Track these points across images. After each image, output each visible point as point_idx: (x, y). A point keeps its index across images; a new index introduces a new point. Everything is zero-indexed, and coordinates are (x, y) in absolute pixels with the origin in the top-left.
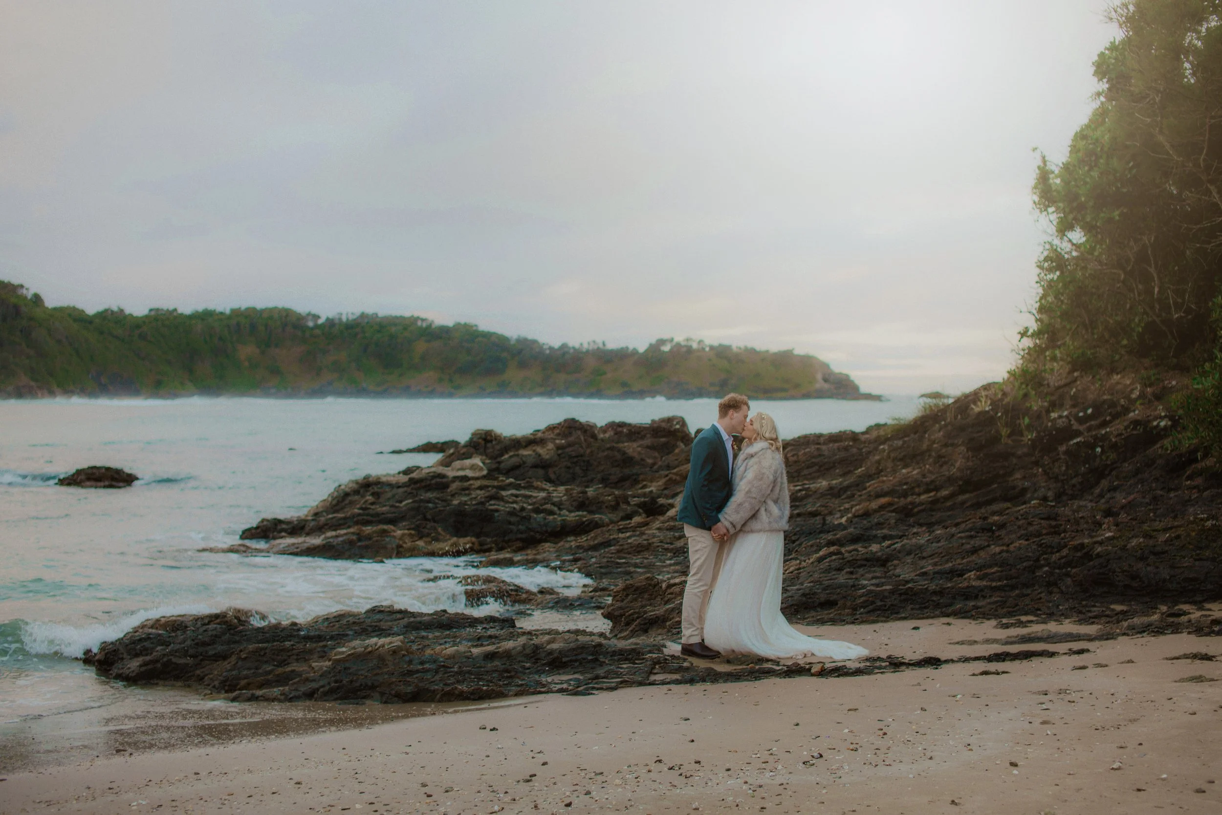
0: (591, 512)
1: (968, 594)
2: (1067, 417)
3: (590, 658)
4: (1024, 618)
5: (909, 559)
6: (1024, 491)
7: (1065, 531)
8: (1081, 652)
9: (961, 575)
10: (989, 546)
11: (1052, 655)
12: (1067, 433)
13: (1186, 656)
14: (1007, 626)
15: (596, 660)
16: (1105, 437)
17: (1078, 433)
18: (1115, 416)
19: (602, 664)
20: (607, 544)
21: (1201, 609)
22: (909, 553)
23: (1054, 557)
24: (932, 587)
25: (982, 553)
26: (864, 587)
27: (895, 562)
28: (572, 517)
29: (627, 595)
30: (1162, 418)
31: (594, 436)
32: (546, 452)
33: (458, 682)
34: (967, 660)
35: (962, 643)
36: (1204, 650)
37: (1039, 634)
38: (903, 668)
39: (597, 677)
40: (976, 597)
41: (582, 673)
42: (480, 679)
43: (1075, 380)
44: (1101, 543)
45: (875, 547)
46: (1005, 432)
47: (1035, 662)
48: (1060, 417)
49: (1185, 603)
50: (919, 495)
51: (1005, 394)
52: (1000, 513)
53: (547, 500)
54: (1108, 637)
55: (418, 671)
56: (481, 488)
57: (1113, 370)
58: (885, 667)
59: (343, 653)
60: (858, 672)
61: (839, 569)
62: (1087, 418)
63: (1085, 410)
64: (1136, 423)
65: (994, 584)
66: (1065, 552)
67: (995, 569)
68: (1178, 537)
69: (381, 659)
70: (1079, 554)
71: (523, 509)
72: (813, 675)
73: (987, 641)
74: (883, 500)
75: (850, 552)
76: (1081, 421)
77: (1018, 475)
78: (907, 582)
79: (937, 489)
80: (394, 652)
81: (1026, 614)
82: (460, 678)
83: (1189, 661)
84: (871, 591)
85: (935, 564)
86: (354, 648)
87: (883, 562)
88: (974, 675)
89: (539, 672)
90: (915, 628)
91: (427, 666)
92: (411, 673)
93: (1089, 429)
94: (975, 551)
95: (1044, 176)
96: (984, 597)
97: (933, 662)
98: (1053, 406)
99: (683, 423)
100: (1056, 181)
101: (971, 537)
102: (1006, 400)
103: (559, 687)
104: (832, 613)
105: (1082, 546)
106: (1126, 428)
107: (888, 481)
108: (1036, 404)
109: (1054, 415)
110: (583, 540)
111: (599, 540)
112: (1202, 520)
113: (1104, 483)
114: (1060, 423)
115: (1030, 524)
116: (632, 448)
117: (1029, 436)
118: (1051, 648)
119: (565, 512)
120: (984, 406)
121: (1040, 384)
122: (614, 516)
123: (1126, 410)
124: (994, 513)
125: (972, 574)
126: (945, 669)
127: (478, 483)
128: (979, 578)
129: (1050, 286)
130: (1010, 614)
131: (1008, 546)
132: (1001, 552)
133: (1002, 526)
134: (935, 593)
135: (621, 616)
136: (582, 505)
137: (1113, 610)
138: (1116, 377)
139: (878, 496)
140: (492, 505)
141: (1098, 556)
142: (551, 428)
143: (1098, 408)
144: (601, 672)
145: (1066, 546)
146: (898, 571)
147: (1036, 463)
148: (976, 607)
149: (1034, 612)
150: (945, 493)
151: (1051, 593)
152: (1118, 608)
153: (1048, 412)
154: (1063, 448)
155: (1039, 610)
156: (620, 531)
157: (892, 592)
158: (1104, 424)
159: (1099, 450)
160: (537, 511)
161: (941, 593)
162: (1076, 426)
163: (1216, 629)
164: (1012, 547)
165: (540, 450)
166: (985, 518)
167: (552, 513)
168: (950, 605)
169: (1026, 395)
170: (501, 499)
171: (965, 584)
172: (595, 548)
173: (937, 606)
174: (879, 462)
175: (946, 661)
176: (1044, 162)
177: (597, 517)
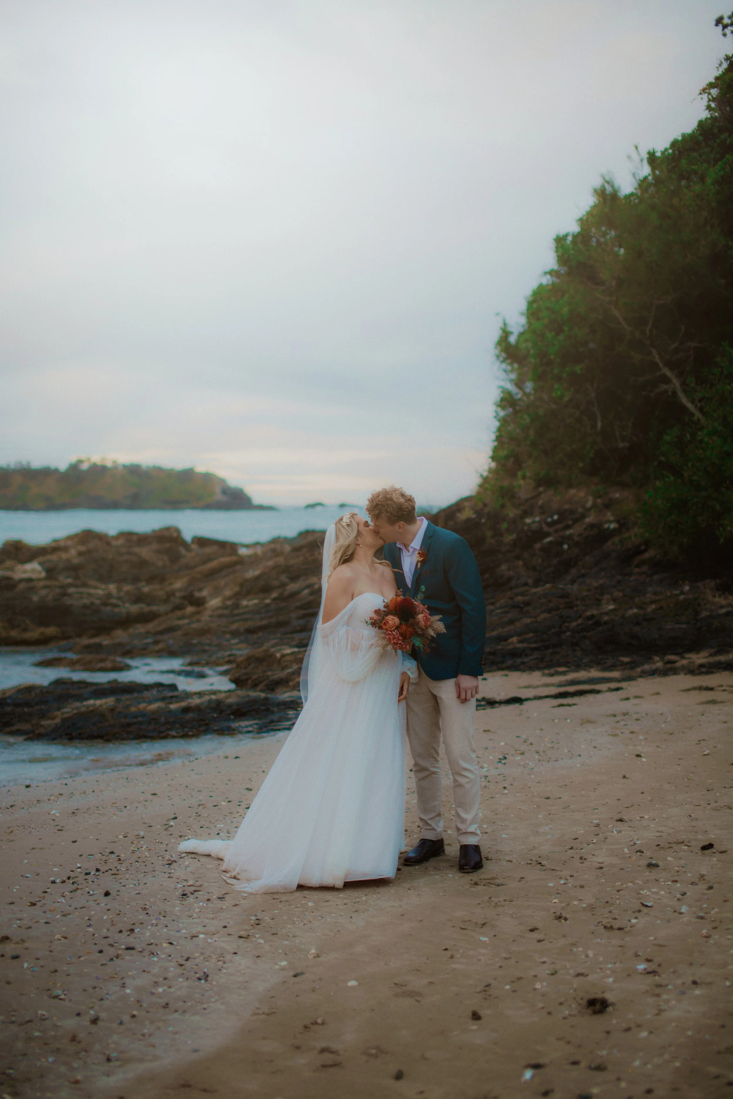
0: (149, 604)
1: (514, 654)
2: (539, 522)
3: (263, 708)
4: (561, 669)
6: (509, 579)
7: (577, 606)
8: (617, 689)
9: (506, 640)
10: (521, 618)
11: (598, 692)
12: (539, 535)
13: (694, 689)
14: (551, 675)
15: (268, 710)
16: (570, 537)
17: (548, 535)
18: (576, 521)
19: (273, 712)
20: (171, 629)
21: (683, 658)
23: (574, 624)
25: (518, 624)
28: (134, 609)
29: (249, 664)
30: (611, 522)
31: (108, 543)
32: (72, 556)
34: (539, 698)
35: (527, 687)
36: (704, 685)
37: (582, 679)
38: (497, 705)
39: (272, 722)
40: (520, 656)
41: (260, 719)
43: (540, 494)
44: (606, 614)
46: (489, 534)
47: (590, 697)
48: (534, 522)
49: (672, 654)
51: (485, 505)
52: (522, 594)
53: (108, 596)
54: (630, 679)
55: (135, 723)
56: (46, 587)
57: (570, 486)
58: (484, 705)
59: (68, 713)
62: (554, 523)
63: (551, 516)
64: (592, 526)
65: (533, 646)
66: (580, 621)
67: (531, 635)
68: (661, 608)
69: (102, 715)
70: (590, 622)
71: (92, 603)
73: (547, 685)
76: (550, 525)
77: (504, 567)
80: (112, 710)
81: (560, 666)
82: (169, 727)
83: (697, 692)
86: (77, 708)
88: (554, 707)
89: (229, 720)
91: (140, 719)
92: (129, 725)
93: (556, 531)
94: (511, 622)
95: (506, 334)
96: (526, 655)
97: (516, 700)
98: (526, 513)
99: (178, 531)
100: (515, 340)
101: (506, 612)
102: (486, 510)
103: (245, 729)
105: (592, 616)
106: (585, 529)
108: (511, 513)
109: (528, 521)
110: (150, 626)
111: (163, 626)
112: (676, 595)
113: (574, 571)
114: (534, 527)
115: (550, 601)
116: (145, 552)
117: (509, 538)
118: (597, 687)
119: (127, 605)
120: (467, 514)
121: (513, 497)
123: (583, 516)
124: (517, 595)
125: (515, 639)
126: (527, 704)
127: (42, 584)
128: (520, 642)
129: (504, 422)
130: (548, 667)
131: (535, 617)
132: (532, 623)
133: (527, 604)
134: (490, 653)
135: (247, 680)
136: (139, 599)
137: (622, 661)
138: (572, 491)
140: (67, 601)
141: (606, 623)
142: (70, 538)
143: (561, 513)
144: (275, 717)
145: (580, 617)
147: (518, 558)
148: (523, 663)
149: (565, 664)
151: (574, 651)
152: (626, 660)
153: (522, 517)
154: (538, 546)
155: (569, 663)
156: (180, 618)
158: (568, 527)
159: (566, 547)
160: (105, 604)
161: (493, 653)
162: (546, 529)
163: (704, 670)
164: (539, 619)
165: (64, 556)
166: (511, 598)
167: (116, 606)
168: (502, 662)
169: (503, 506)
170: (70, 595)
171: (511, 647)
172: (161, 633)
173: (493, 663)
175: (527, 699)
176: (505, 324)
177: (154, 608)
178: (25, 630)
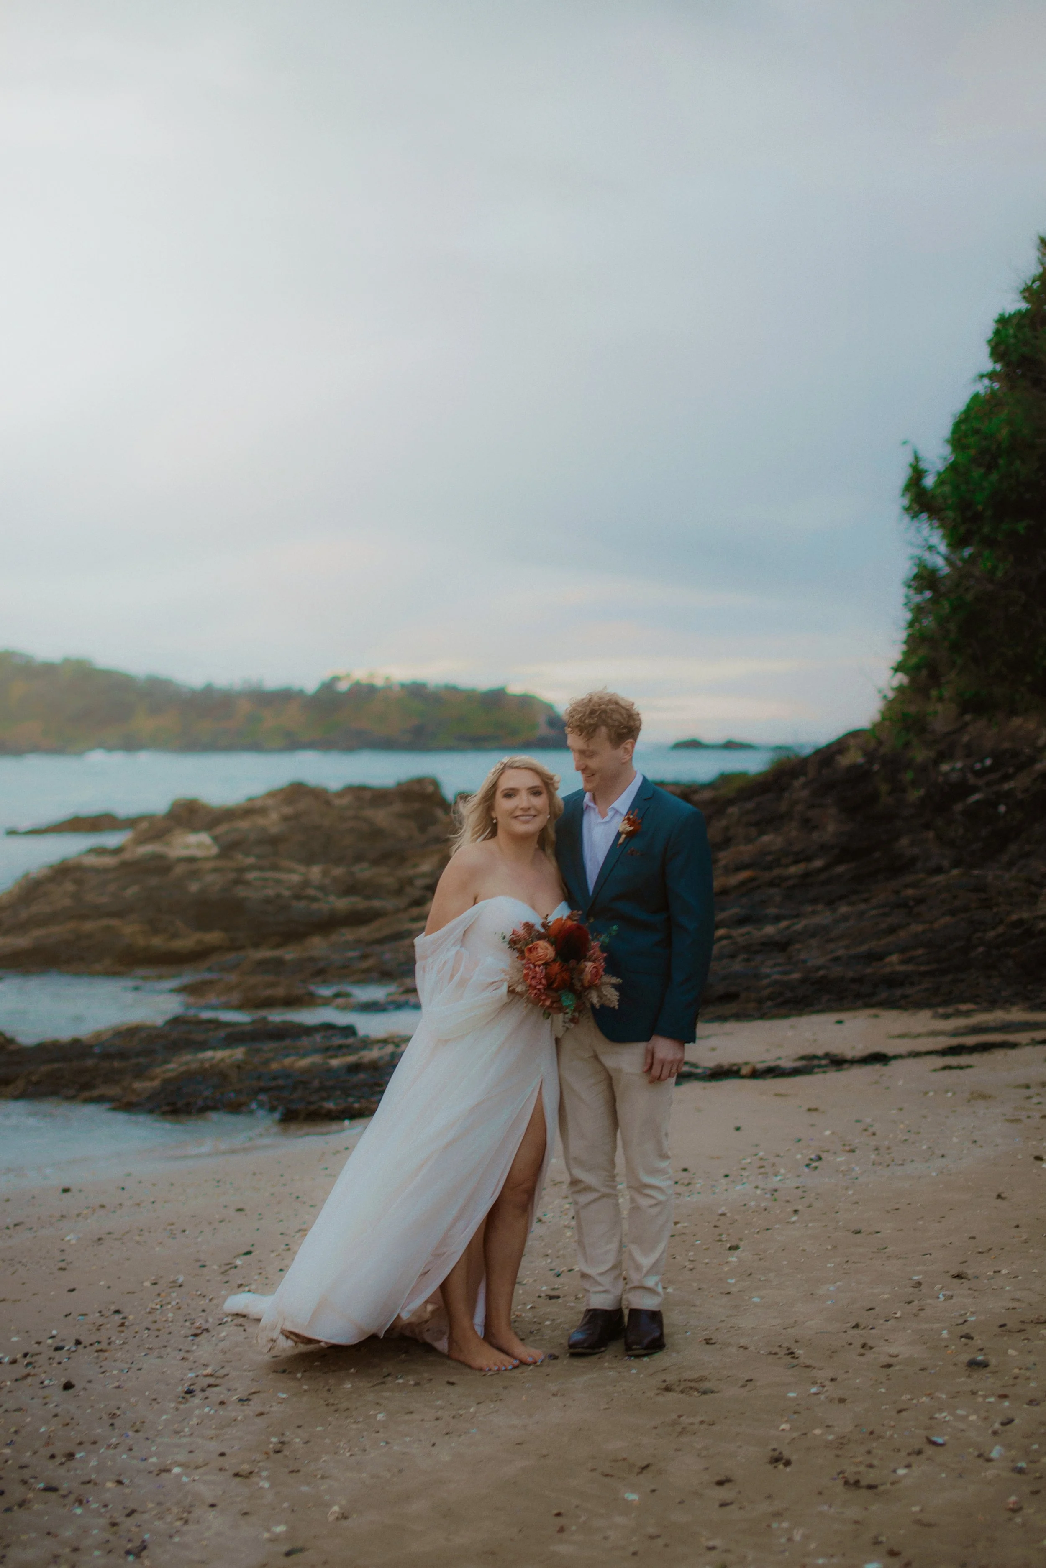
0: (368, 898)
1: (893, 981)
2: (962, 770)
4: (964, 1007)
5: (814, 942)
6: (914, 860)
7: (997, 905)
9: (881, 959)
10: (909, 924)
11: (1013, 1046)
12: (962, 789)
14: (946, 1016)
16: (1010, 793)
17: (974, 789)
18: (1020, 768)
22: (813, 935)
23: (991, 934)
24: (850, 974)
25: (902, 934)
26: (768, 976)
27: (798, 946)
28: (342, 904)
31: (328, 803)
32: (272, 823)
33: (323, 1099)
34: (916, 1055)
35: (901, 1036)
37: (992, 1024)
38: (846, 1066)
40: (902, 984)
42: (349, 1095)
43: (966, 724)
45: (770, 930)
46: (884, 788)
47: (999, 1055)
48: (954, 770)
50: (787, 866)
51: (880, 743)
52: (914, 885)
53: (306, 884)
57: (1013, 712)
58: (826, 1066)
59: (173, 1070)
60: (795, 1072)
61: (733, 956)
62: (985, 771)
63: (982, 760)
64: (1044, 776)
65: (923, 968)
66: (1001, 929)
67: (920, 951)
69: (220, 1075)
70: (1017, 931)
71: (279, 896)
72: (743, 1077)
73: (934, 1034)
74: (744, 875)
75: (742, 935)
76: (978, 774)
77: (904, 841)
78: (819, 968)
79: (809, 859)
80: (239, 1067)
81: (964, 1001)
82: (324, 1094)
84: (776, 982)
85: (847, 947)
86: (187, 1063)
87: (781, 946)
88: (935, 1070)
90: (840, 1022)
91: (281, 1082)
93: (988, 784)
94: (892, 930)
95: (917, 475)
96: (912, 984)
97: (879, 1058)
98: (942, 757)
99: (435, 783)
100: (929, 481)
101: (885, 915)
102: (883, 750)
104: (732, 1007)
105: (1020, 922)
106: (1035, 781)
107: (745, 851)
108: (920, 755)
109: (945, 767)
110: (364, 932)
111: (385, 932)
113: (1013, 848)
114: (954, 777)
115: (955, 897)
116: (381, 817)
117: (915, 795)
118: (1011, 1038)
119: (332, 898)
120: (853, 757)
121: (924, 730)
122: (402, 902)
123: (1032, 760)
124: (907, 886)
125: (894, 958)
126: (894, 1064)
127: (210, 865)
128: (903, 962)
129: (919, 611)
130: (946, 1003)
131: (931, 923)
132: (925, 931)
133: (920, 901)
134: (853, 980)
136: (351, 889)
138: (1017, 721)
139: (739, 868)
140: (241, 892)
142: (272, 794)
143: (999, 757)
145: (1001, 922)
146: (803, 956)
147: (927, 826)
148: (904, 997)
149: (973, 999)
150: (818, 863)
151: (989, 977)
153: (936, 762)
154: (958, 807)
155: (978, 997)
157: (803, 981)
158: (1006, 778)
159: (1002, 809)
160: (298, 897)
161: (859, 980)
162: (972, 780)
164: (936, 925)
165: (261, 821)
166: (897, 892)
167: (314, 899)
168: (872, 995)
169: (907, 745)
170: (247, 883)
171: (888, 970)
172: (381, 941)
173: (858, 996)
174: (727, 828)
175: (896, 1057)
176: (917, 459)
177: (376, 903)
178: (175, 936)
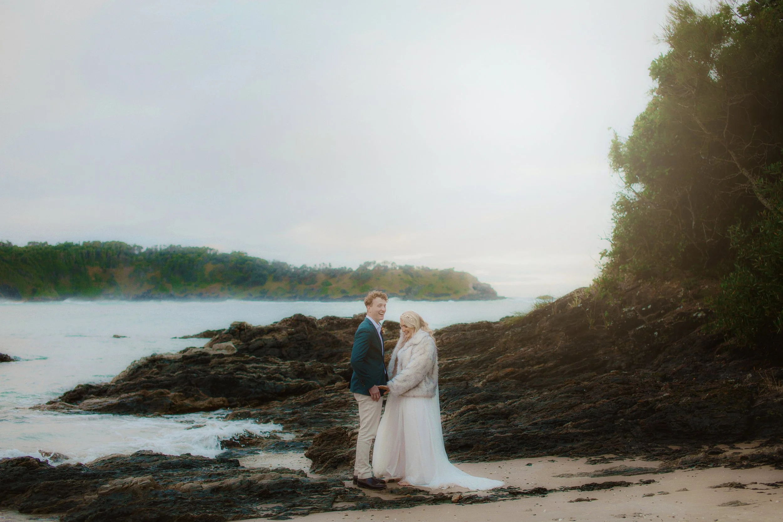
0: (307, 379)
1: (567, 439)
2: (634, 311)
3: (289, 491)
4: (607, 456)
5: (524, 414)
6: (605, 363)
7: (635, 392)
8: (648, 482)
9: (561, 425)
10: (581, 403)
11: (627, 484)
12: (634, 322)
13: (725, 485)
14: (594, 462)
15: (294, 492)
16: (660, 325)
17: (642, 322)
18: (667, 310)
19: (298, 495)
21: (733, 448)
22: (524, 409)
23: (628, 411)
24: (542, 433)
25: (576, 409)
26: (492, 434)
27: (515, 415)
28: (293, 382)
29: (323, 441)
30: (699, 311)
31: (314, 326)
32: (280, 337)
33: (191, 510)
34: (565, 489)
35: (562, 476)
36: (738, 480)
37: (618, 469)
38: (519, 496)
39: (294, 505)
40: (572, 441)
41: (283, 502)
42: (208, 508)
43: (639, 285)
44: (661, 401)
45: (500, 405)
46: (591, 321)
47: (616, 492)
48: (629, 311)
49: (721, 443)
50: (532, 366)
52: (589, 379)
53: (277, 370)
54: (667, 470)
55: (161, 502)
56: (232, 362)
57: (665, 279)
58: (506, 496)
59: (107, 488)
60: (486, 500)
61: (475, 421)
62: (647, 312)
63: (646, 306)
64: (681, 314)
65: (585, 431)
66: (635, 407)
67: (586, 420)
68: (715, 396)
69: (135, 493)
70: (645, 409)
71: (259, 377)
72: (453, 502)
73: (581, 475)
74: (508, 370)
75: (482, 408)
76: (644, 313)
77: (601, 352)
78: (523, 430)
79: (545, 362)
80: (145, 488)
81: (608, 453)
82: (193, 507)
83: (727, 489)
84: (496, 437)
85: (543, 417)
86: (115, 485)
87: (506, 415)
88: (571, 502)
89: (252, 502)
90: (529, 465)
91: (168, 498)
92: (155, 503)
93: (649, 319)
94: (571, 407)
95: (616, 147)
96: (578, 441)
97: (541, 492)
98: (625, 303)
100: (624, 150)
101: (568, 397)
102: (592, 300)
103: (265, 513)
104: (469, 453)
105: (647, 402)
106: (675, 318)
107: (512, 356)
108: (612, 302)
109: (625, 310)
112: (731, 383)
113: (661, 357)
114: (629, 315)
115: (610, 387)
116: (339, 334)
117: (609, 324)
118: (627, 479)
119: (289, 379)
120: (577, 303)
121: (615, 288)
122: (322, 382)
123: (675, 306)
124: (584, 380)
125: (569, 424)
126: (549, 494)
127: (231, 359)
128: (575, 427)
129: (621, 222)
130: (596, 453)
131: (595, 403)
132: (591, 407)
133: (590, 389)
134: (542, 438)
135: (318, 456)
136: (301, 373)
137: (670, 449)
138: (667, 283)
139: (504, 367)
140: (239, 374)
141: (659, 410)
142: (285, 321)
143: (655, 304)
144: (297, 501)
145: (635, 403)
146: (517, 422)
147: (613, 343)
148: (572, 449)
149: (613, 451)
150: (550, 364)
151: (625, 437)
152: (674, 448)
153: (621, 307)
154: (631, 333)
155: (618, 450)
156: (327, 392)
157: (512, 438)
158: (660, 316)
159: (656, 333)
160: (269, 378)
161: (547, 438)
162: (640, 317)
163: (745, 463)
164: (597, 404)
166: (578, 383)
167: (280, 380)
168: (554, 447)
169: (605, 296)
170: (245, 370)
171: (565, 431)
172: (308, 404)
173: (545, 448)
174: (505, 343)
175: (551, 491)
176: (616, 137)
177: (311, 382)
